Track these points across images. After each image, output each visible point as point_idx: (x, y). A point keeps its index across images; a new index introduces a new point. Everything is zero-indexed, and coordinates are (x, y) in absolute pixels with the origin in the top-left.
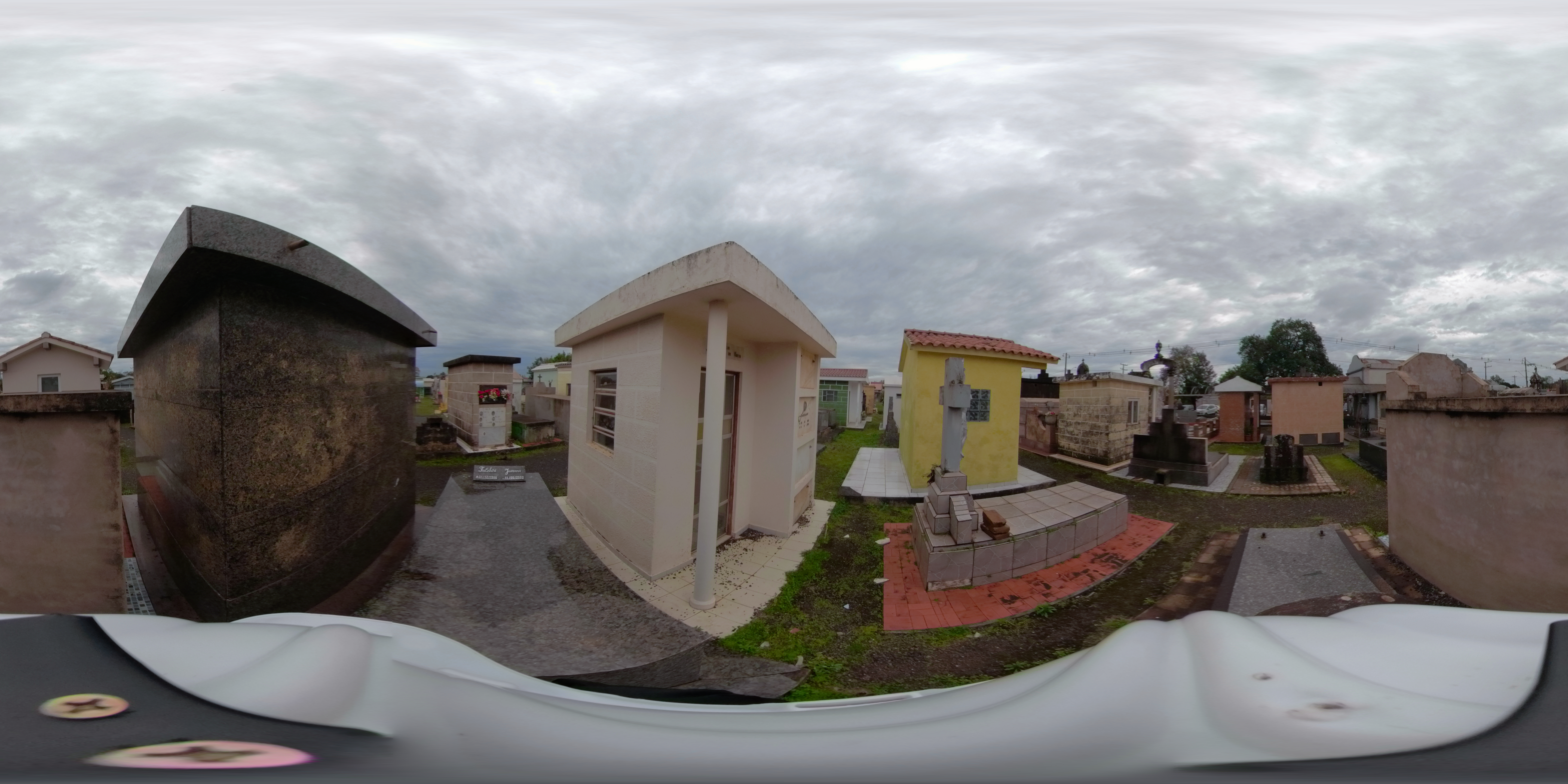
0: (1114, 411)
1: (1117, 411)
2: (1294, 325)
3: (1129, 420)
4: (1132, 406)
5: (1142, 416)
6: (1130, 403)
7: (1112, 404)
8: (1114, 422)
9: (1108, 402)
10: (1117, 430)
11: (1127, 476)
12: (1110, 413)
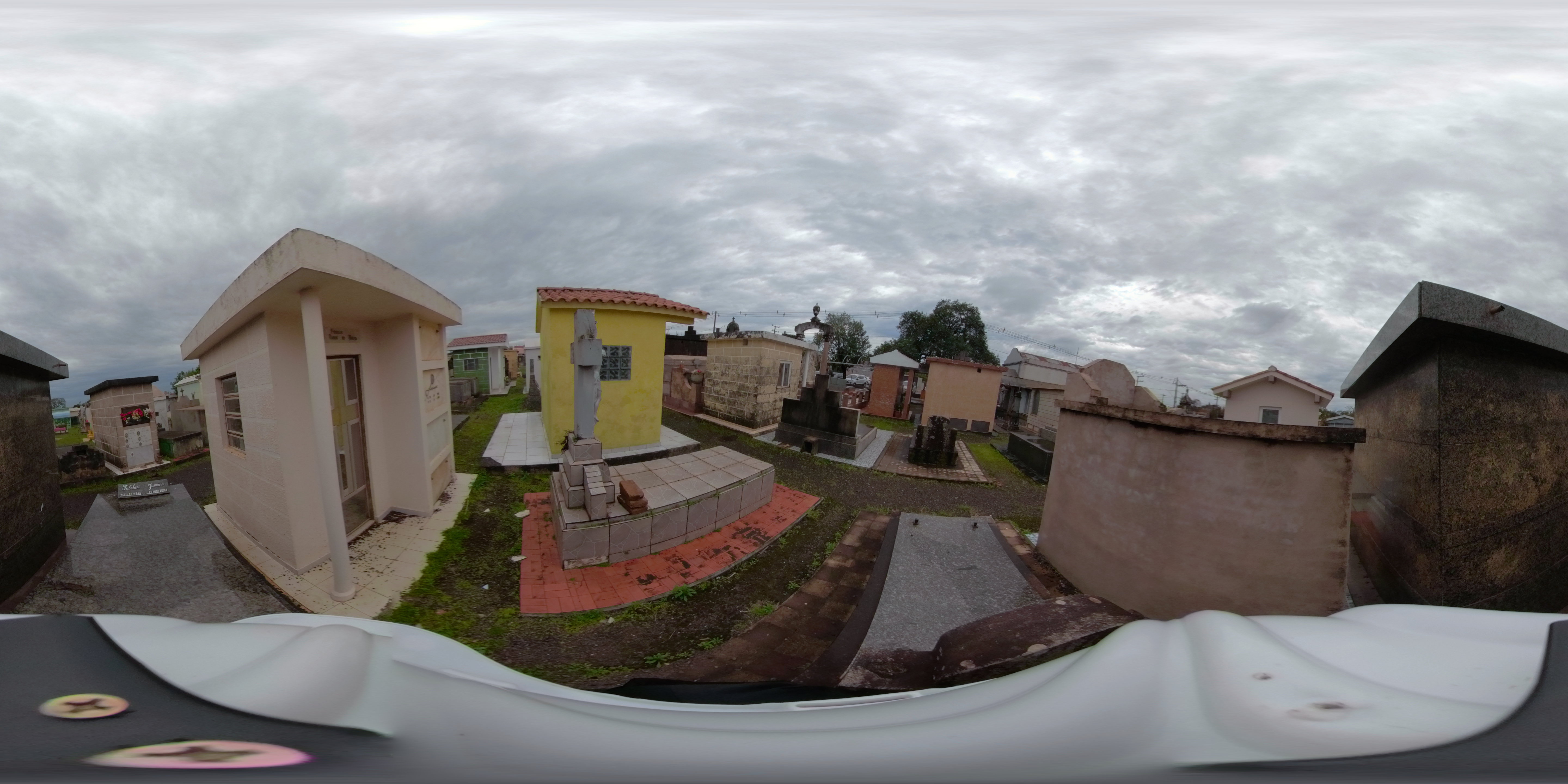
0: (764, 373)
1: (768, 373)
2: (960, 308)
3: (779, 383)
4: (783, 369)
5: (793, 380)
6: (782, 365)
7: (763, 365)
8: (764, 384)
9: (759, 362)
10: (766, 392)
11: (773, 441)
12: (760, 374)
